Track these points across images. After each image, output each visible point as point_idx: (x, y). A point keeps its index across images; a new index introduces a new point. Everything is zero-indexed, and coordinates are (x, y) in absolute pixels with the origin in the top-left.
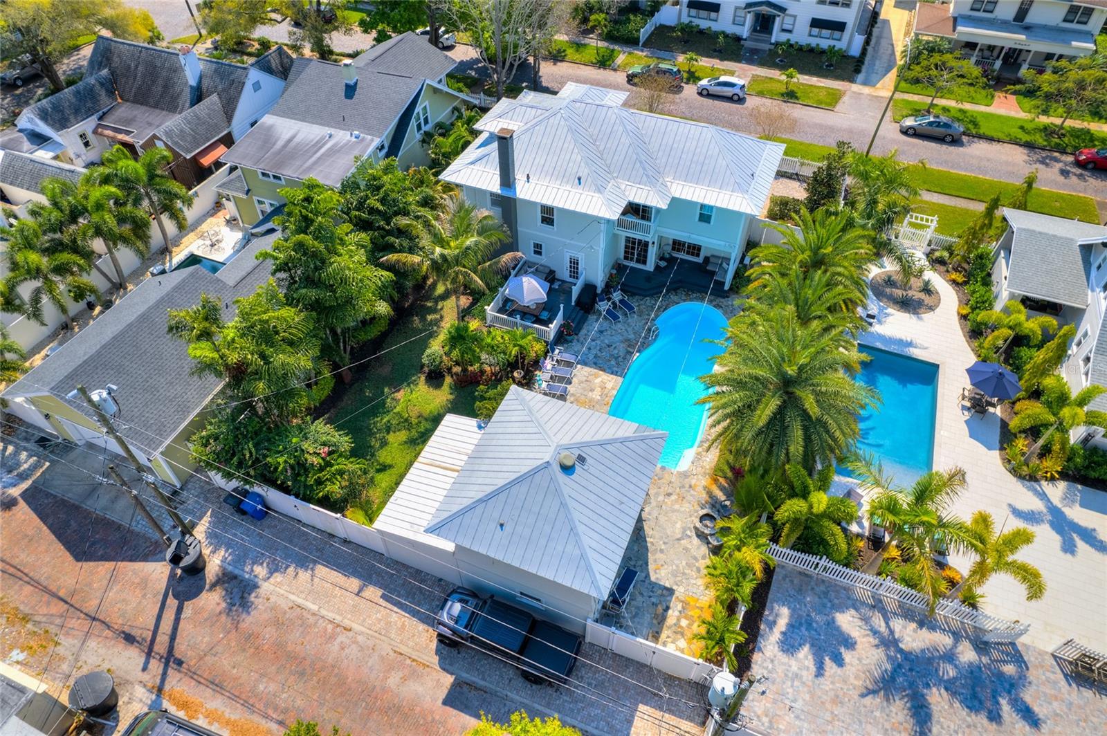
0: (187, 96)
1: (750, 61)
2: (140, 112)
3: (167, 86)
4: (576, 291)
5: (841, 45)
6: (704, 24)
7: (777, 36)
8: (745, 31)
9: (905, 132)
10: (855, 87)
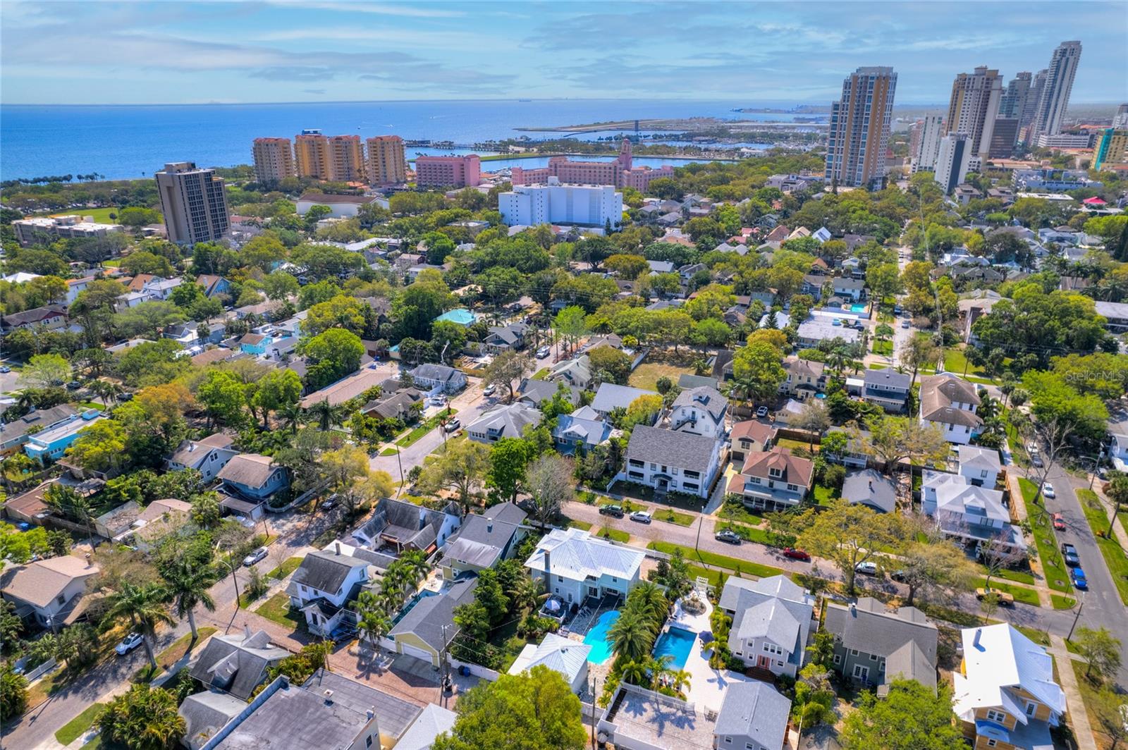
0: (418, 524)
1: (657, 501)
2: (398, 529)
3: (410, 519)
4: (570, 606)
5: (698, 493)
6: (638, 481)
7: (669, 488)
8: (656, 484)
9: (717, 538)
10: (701, 515)
